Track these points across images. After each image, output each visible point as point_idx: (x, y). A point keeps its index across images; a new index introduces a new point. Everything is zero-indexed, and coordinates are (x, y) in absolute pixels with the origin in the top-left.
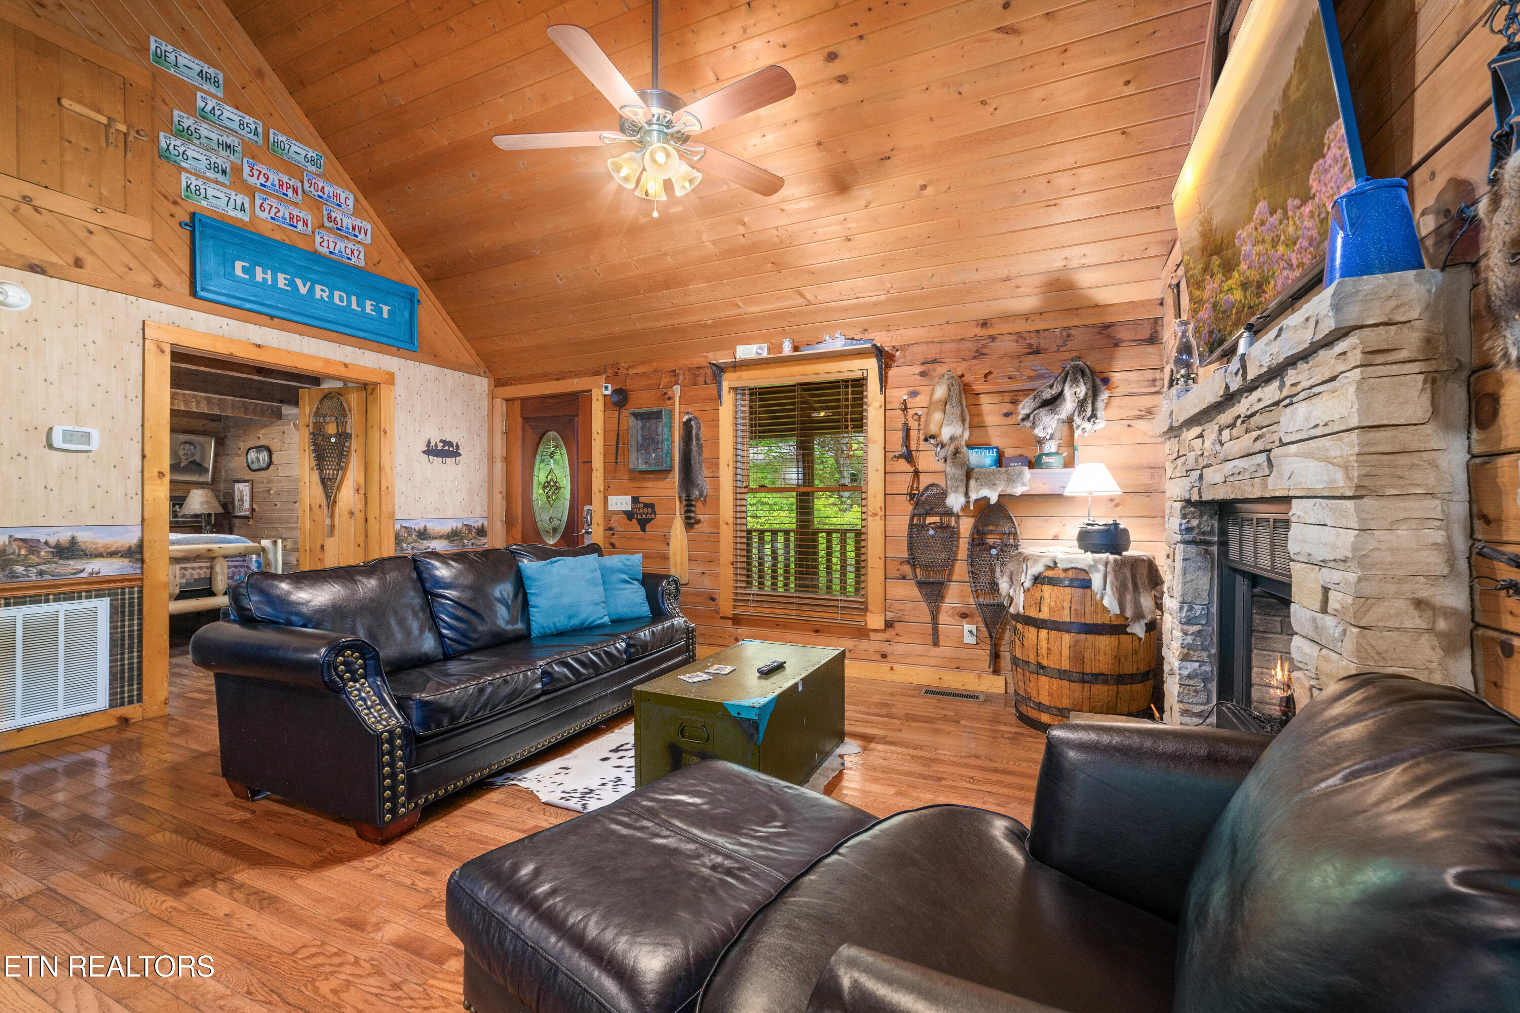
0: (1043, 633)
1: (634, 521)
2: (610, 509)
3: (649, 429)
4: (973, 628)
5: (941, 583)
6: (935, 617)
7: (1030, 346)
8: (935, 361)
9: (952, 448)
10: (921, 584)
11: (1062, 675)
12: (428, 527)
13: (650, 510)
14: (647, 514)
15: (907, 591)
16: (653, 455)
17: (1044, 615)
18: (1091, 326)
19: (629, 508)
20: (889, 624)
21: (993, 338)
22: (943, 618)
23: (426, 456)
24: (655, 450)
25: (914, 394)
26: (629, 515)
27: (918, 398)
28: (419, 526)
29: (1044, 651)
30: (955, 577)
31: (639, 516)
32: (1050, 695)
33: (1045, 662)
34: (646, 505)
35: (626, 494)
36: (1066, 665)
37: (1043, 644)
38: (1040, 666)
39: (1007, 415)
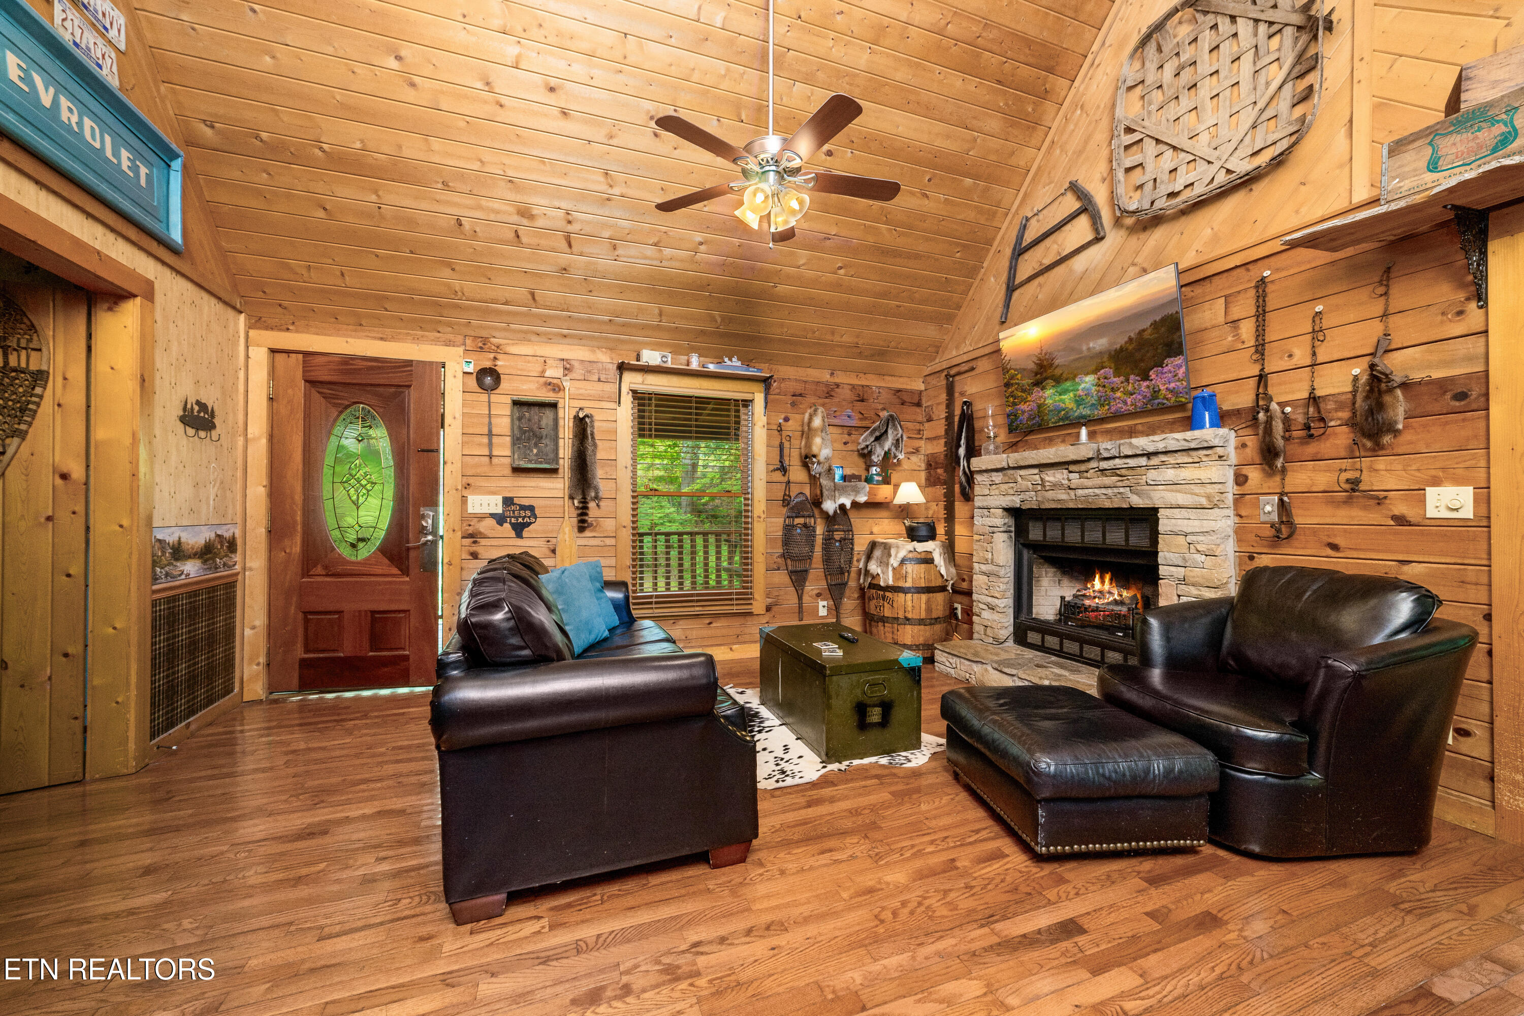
0: (909, 596)
1: (507, 526)
2: (470, 510)
3: (529, 420)
4: (825, 603)
5: (806, 571)
6: (800, 598)
7: (859, 395)
8: (800, 395)
9: (826, 466)
10: (791, 573)
11: (921, 622)
12: (183, 540)
13: (528, 513)
14: (524, 518)
15: (782, 578)
16: (535, 451)
17: (909, 584)
18: (890, 389)
19: (499, 510)
20: (768, 609)
21: (838, 385)
22: (806, 598)
23: (182, 425)
24: (536, 445)
25: (786, 419)
26: (500, 519)
27: (790, 422)
28: (170, 537)
29: (910, 609)
30: (813, 566)
31: (513, 520)
32: (913, 637)
33: (910, 616)
34: (523, 508)
35: (494, 493)
36: (923, 616)
37: (909, 603)
38: (907, 619)
39: (845, 443)
